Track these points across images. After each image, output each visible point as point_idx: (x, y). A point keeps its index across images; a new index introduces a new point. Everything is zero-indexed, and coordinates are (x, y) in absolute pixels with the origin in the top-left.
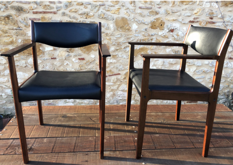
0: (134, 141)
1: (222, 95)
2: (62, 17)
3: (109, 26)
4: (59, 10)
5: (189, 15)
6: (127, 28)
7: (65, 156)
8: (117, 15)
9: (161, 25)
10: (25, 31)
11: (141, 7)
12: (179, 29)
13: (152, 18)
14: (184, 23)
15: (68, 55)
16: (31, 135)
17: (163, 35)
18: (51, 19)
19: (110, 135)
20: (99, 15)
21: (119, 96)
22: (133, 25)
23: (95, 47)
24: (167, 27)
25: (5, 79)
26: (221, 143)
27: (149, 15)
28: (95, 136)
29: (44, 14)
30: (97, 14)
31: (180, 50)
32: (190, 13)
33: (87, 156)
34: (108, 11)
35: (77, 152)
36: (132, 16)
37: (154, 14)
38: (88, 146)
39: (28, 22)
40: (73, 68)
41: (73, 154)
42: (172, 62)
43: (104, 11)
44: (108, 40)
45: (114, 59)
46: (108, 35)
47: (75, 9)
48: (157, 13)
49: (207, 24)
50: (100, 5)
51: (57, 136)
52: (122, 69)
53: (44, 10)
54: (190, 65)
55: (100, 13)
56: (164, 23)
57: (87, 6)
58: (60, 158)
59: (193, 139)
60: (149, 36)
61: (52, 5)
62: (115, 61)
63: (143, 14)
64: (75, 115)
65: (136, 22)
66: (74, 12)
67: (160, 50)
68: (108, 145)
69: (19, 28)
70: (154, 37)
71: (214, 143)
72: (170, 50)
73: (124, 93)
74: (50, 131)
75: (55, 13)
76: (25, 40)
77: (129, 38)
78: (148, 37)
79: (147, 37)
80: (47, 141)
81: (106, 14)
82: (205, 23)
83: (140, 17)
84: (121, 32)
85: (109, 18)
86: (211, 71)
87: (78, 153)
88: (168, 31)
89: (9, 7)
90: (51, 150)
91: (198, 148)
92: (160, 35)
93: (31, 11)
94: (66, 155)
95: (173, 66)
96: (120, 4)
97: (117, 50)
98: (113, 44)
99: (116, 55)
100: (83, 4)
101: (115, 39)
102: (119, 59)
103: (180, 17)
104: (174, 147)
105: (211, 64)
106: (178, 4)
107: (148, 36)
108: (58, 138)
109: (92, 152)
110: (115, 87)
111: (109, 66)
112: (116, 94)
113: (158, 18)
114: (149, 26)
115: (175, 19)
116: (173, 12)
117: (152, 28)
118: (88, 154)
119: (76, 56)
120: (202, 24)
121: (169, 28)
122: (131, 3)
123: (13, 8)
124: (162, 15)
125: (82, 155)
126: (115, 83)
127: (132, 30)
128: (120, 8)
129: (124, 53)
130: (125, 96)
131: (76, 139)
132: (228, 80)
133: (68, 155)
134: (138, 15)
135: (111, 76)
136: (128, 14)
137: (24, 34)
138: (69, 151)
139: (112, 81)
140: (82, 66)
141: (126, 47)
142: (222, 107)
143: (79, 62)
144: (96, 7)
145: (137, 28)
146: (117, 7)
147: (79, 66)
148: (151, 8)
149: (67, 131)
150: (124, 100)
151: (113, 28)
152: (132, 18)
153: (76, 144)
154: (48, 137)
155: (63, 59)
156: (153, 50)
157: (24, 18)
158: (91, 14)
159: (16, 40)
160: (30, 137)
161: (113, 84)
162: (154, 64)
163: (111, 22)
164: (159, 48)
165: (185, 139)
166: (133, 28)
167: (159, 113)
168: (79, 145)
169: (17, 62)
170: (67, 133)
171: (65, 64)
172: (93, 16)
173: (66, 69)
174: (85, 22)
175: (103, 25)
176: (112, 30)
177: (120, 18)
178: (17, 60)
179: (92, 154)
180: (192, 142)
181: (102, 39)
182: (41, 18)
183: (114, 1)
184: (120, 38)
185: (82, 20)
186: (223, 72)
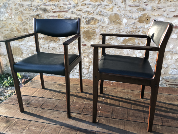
2: (71, 15)
3: (104, 21)
4: (70, 10)
5: (174, 11)
6: (118, 22)
7: (46, 112)
8: (111, 12)
9: (148, 20)
11: (131, 5)
13: (140, 14)
14: (169, 17)
15: (75, 42)
17: (148, 28)
18: (64, 16)
19: (83, 102)
20: (97, 13)
22: (123, 20)
23: (94, 37)
26: (170, 123)
27: (137, 11)
29: (60, 13)
30: (95, 12)
32: (174, 8)
33: (60, 114)
34: (104, 9)
36: (123, 12)
37: (141, 11)
38: (64, 108)
41: (52, 111)
43: (101, 9)
44: (103, 31)
46: (104, 28)
47: (80, 9)
48: (144, 10)
50: (98, 4)
51: (48, 97)
52: (114, 54)
53: (60, 10)
54: (173, 53)
55: (98, 11)
56: (150, 18)
57: (89, 6)
58: (43, 112)
60: (137, 28)
61: (65, 6)
63: (132, 11)
65: (126, 18)
66: (79, 11)
68: (78, 109)
70: (141, 30)
71: (164, 122)
74: (46, 93)
75: (66, 12)
77: (120, 30)
78: (136, 29)
79: (135, 29)
80: (41, 100)
81: (102, 12)
83: (130, 13)
84: (113, 26)
85: (105, 14)
87: (56, 111)
89: (38, 9)
90: (40, 106)
91: (147, 123)
92: (146, 27)
93: (52, 11)
94: (47, 111)
96: (113, 3)
97: (110, 39)
99: (109, 43)
100: (86, 5)
101: (109, 30)
103: (165, 12)
104: (127, 119)
106: (164, 1)
107: (135, 28)
108: (48, 99)
109: (65, 112)
113: (145, 14)
114: (137, 21)
115: (160, 14)
116: (158, 9)
117: (139, 22)
122: (122, 2)
123: (41, 9)
124: (148, 11)
125: (57, 113)
127: (122, 23)
128: (113, 7)
129: (116, 41)
131: (59, 101)
133: (48, 111)
134: (127, 11)
136: (119, 11)
138: (51, 109)
140: (84, 50)
143: (83, 48)
144: (95, 6)
145: (127, 22)
146: (111, 6)
148: (139, 6)
149: (56, 95)
151: (107, 22)
152: (122, 14)
153: (58, 105)
154: (43, 97)
155: (72, 45)
156: (140, 40)
157: (48, 16)
158: (92, 12)
160: (32, 96)
162: (140, 51)
163: (106, 17)
165: (139, 114)
166: (123, 22)
167: (129, 91)
168: (59, 105)
169: (43, 45)
170: (56, 97)
171: (73, 48)
172: (93, 13)
173: (74, 52)
174: (87, 18)
175: (100, 20)
176: (107, 24)
177: (113, 14)
178: (43, 44)
179: (64, 114)
180: (144, 118)
181: (99, 31)
182: (58, 16)
183: (109, 1)
184: (113, 30)
185: (85, 16)
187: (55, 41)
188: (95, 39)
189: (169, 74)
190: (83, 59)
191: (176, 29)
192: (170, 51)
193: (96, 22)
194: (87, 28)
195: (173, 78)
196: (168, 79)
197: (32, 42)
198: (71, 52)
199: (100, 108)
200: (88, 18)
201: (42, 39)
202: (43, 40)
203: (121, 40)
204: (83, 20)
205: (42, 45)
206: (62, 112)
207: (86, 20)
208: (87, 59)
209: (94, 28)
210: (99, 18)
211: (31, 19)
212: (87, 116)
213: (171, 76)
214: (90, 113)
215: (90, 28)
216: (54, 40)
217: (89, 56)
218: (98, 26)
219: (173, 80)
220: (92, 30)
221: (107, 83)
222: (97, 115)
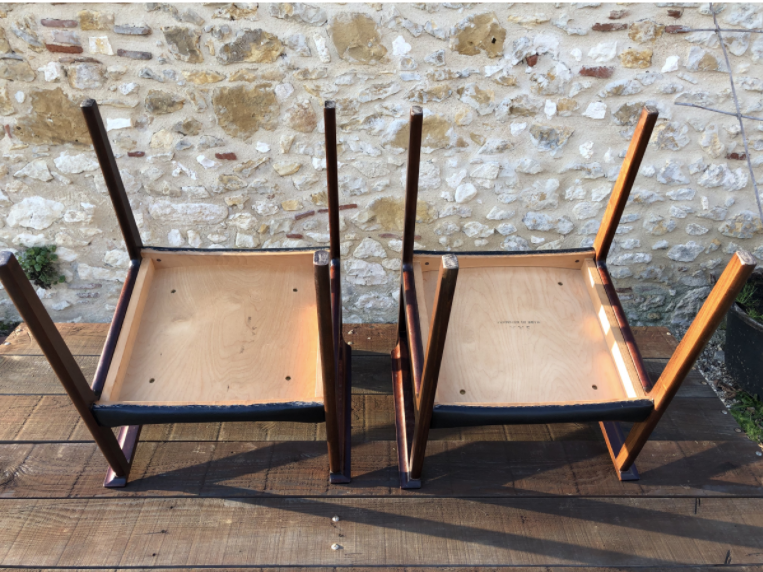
1: (696, 276)
2: (149, 15)
3: (311, 45)
5: (594, 4)
6: (373, 51)
7: (104, 512)
8: (339, 7)
9: (494, 41)
10: (32, 62)
12: (555, 53)
13: (461, 17)
14: (575, 32)
15: (182, 144)
16: (21, 433)
17: (498, 77)
18: (113, 21)
19: (262, 439)
20: (274, 8)
21: (355, 274)
22: (394, 43)
23: (267, 118)
24: (515, 49)
27: (449, 5)
28: (216, 442)
29: (89, 6)
30: (267, 4)
31: (558, 128)
33: (170, 513)
35: (146, 497)
36: (391, 9)
39: (38, 33)
40: (200, 186)
41: (131, 505)
42: (530, 167)
44: (309, 92)
46: (309, 77)
49: (659, 37)
52: (363, 190)
54: (591, 177)
56: (503, 34)
58: (90, 516)
60: (451, 78)
65: (405, 32)
67: (489, 128)
69: (11, 55)
70: (468, 84)
72: (523, 126)
73: (370, 265)
76: (37, 94)
77: (382, 87)
78: (447, 83)
79: (443, 84)
80: (64, 455)
81: (298, 5)
82: (652, 33)
83: (420, 12)
84: (352, 67)
85: (310, 16)
86: (661, 199)
87: (147, 500)
88: (515, 61)
90: (69, 487)
92: (489, 75)
94: (108, 509)
95: (533, 182)
97: (342, 127)
99: (340, 145)
101: (334, 88)
102: (348, 157)
103: (559, 11)
105: (664, 175)
107: (445, 79)
109: (189, 500)
110: (341, 247)
111: (317, 179)
112: (344, 267)
113: (482, 16)
114: (450, 46)
115: (541, 20)
117: (461, 52)
118: (176, 505)
119: (209, 147)
120: (638, 36)
121: (521, 52)
124: (496, 5)
125: (155, 508)
127: (391, 58)
129: (368, 137)
130: (373, 274)
132: (720, 229)
133: (113, 508)
135: (326, 211)
137: (32, 73)
140: (229, 180)
141: (374, 116)
142: (658, 340)
143: (220, 168)
145: (411, 52)
147: (221, 179)
150: (372, 286)
151: (324, 53)
152: (388, 18)
153: (151, 469)
154: (71, 439)
155: (166, 157)
156: (465, 128)
157: (25, 20)
158: (249, 3)
159: (7, 93)
160: (17, 439)
162: (468, 173)
163: (318, 30)
164: (486, 122)
166: (395, 53)
168: (157, 470)
169: (20, 165)
171: (175, 172)
172: (253, 11)
173: (178, 190)
174: (230, 31)
175: (290, 42)
176: (322, 60)
177: (346, 15)
178: (20, 160)
179: (186, 508)
180: (512, 476)
181: (291, 91)
182: (79, 20)
184: (351, 85)
185: (218, 23)
186: (703, 203)
187: (81, 144)
188: (274, 127)
190: (228, 217)
191: (600, 80)
192: (582, 169)
193: (274, 52)
194: (234, 80)
198: (168, 192)
200: (234, 33)
201: (10, 136)
202: (15, 142)
203: (388, 130)
204: (210, 42)
205: (12, 167)
206: (179, 503)
207: (227, 42)
208: (247, 217)
209: (263, 77)
210: (286, 31)
212: (289, 504)
214: (300, 487)
215: (248, 80)
216: (75, 138)
217: (254, 206)
218: (281, 70)
220: (256, 87)
221: (350, 333)
222: (329, 494)
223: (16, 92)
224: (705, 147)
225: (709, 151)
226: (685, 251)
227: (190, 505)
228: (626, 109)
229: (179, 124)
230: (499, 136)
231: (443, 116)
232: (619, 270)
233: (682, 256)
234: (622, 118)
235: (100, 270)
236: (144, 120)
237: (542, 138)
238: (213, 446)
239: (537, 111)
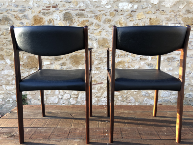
0: (104, 132)
3: (93, 45)
6: (107, 46)
8: (100, 36)
15: (61, 68)
19: (84, 127)
21: (102, 102)
23: (82, 62)
25: (13, 87)
26: (185, 136)
28: (71, 128)
31: (152, 63)
33: (59, 142)
34: (92, 33)
35: (51, 139)
36: (111, 36)
38: (62, 135)
41: (47, 141)
43: (89, 34)
45: (97, 71)
46: (92, 52)
51: (38, 127)
52: (105, 79)
59: (159, 132)
62: (99, 72)
64: (59, 112)
67: (135, 63)
68: (80, 134)
72: (144, 63)
73: (106, 99)
74: (34, 123)
76: (29, 57)
78: (125, 53)
80: (29, 130)
81: (90, 36)
84: (102, 50)
85: (93, 39)
90: (30, 137)
91: (163, 139)
96: (101, 28)
97: (100, 63)
98: (96, 59)
99: (99, 67)
101: (98, 54)
102: (101, 70)
104: (140, 138)
108: (39, 128)
109: (64, 140)
110: (99, 94)
111: (93, 76)
112: (100, 100)
119: (68, 68)
122: (110, 27)
125: (54, 141)
126: (98, 90)
128: (101, 31)
129: (106, 66)
131: (54, 129)
133: (42, 141)
135: (95, 84)
136: (107, 35)
138: (45, 138)
139: (96, 89)
142: (190, 108)
146: (99, 30)
149: (48, 123)
151: (96, 47)
152: (111, 39)
154: (30, 127)
156: (129, 63)
159: (22, 57)
160: (15, 127)
161: (97, 91)
163: (95, 41)
165: (151, 132)
167: (131, 112)
168: (54, 133)
170: (48, 125)
176: (95, 48)
177: (101, 38)
178: (22, 72)
179: (63, 141)
180: (158, 135)
183: (97, 26)
184: (102, 54)
186: (192, 82)
188: (83, 64)
189: (161, 97)
194: (75, 53)
195: (165, 100)
196: (161, 102)
197: (8, 71)
199: (106, 131)
202: (22, 68)
206: (61, 140)
209: (82, 52)
211: (9, 45)
212: (93, 140)
213: (163, 98)
214: (96, 137)
216: (36, 67)
219: (166, 103)
220: (80, 54)
221: (105, 106)
222: (105, 138)
223: (24, 56)
224: (190, 67)
225: (191, 68)
226: (190, 95)
227: (64, 141)
228: (168, 58)
229: (61, 63)
230: (138, 65)
231: (124, 60)
232: (173, 100)
233: (189, 96)
234: (168, 60)
235: (37, 101)
236: (53, 62)
237: (149, 66)
238: (70, 128)
239: (147, 59)
